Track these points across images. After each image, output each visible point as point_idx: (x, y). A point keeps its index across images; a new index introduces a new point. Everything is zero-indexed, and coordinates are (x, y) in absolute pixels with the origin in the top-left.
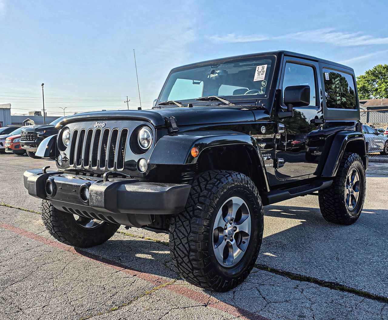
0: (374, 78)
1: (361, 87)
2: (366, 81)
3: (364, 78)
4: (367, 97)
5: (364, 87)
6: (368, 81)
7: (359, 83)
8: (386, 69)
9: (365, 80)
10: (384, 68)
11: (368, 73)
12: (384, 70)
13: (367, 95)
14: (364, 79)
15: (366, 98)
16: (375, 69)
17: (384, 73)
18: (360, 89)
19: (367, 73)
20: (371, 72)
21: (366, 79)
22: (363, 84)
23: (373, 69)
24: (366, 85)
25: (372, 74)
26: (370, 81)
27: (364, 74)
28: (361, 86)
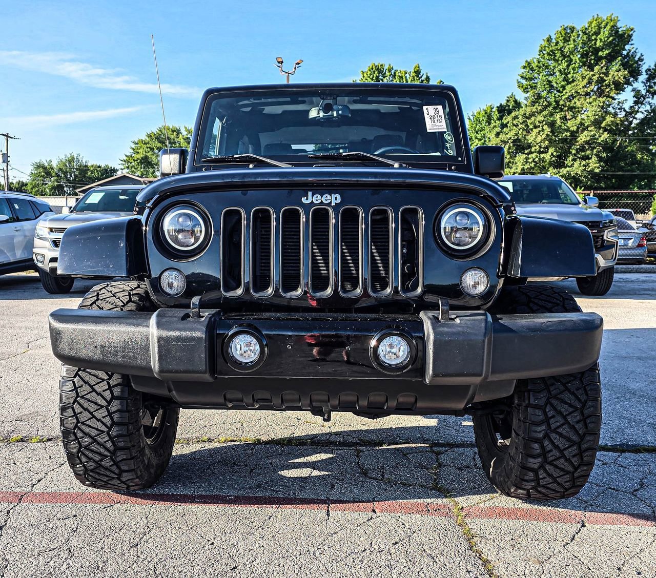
0: (159, 145)
1: (142, 158)
2: (149, 149)
3: (145, 144)
4: (152, 174)
5: (146, 157)
6: (152, 149)
7: (139, 151)
8: (175, 132)
9: (147, 148)
10: (173, 131)
11: (150, 136)
12: (173, 134)
13: (151, 170)
14: (145, 146)
15: (150, 175)
16: (160, 131)
17: (174, 139)
18: (141, 160)
19: (148, 137)
20: (155, 135)
21: (148, 146)
22: (144, 153)
23: (157, 131)
24: (149, 154)
25: (156, 138)
26: (154, 149)
27: (144, 138)
28: (142, 156)
